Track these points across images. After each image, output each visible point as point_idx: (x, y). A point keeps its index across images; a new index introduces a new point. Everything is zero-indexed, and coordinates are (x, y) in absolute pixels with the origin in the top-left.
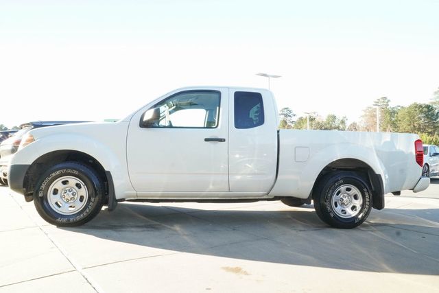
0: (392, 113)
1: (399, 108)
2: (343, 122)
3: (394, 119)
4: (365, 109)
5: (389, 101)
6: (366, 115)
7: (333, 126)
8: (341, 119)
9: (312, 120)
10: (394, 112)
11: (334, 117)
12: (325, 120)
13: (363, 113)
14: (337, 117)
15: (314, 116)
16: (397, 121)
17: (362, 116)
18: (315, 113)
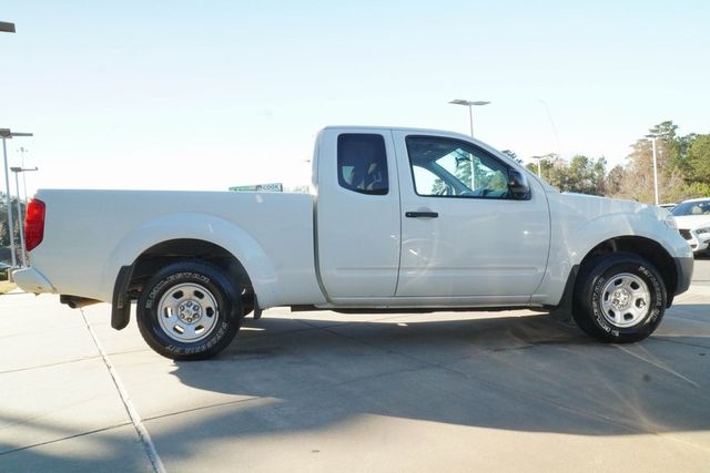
0: (682, 146)
1: (694, 137)
2: (599, 167)
3: (684, 156)
4: (635, 143)
5: (676, 127)
6: (637, 154)
7: (583, 175)
8: (596, 161)
9: (547, 166)
10: (685, 145)
11: (584, 160)
12: (569, 166)
13: (632, 150)
14: (589, 160)
15: (551, 160)
16: (689, 159)
17: (631, 156)
18: (551, 156)
